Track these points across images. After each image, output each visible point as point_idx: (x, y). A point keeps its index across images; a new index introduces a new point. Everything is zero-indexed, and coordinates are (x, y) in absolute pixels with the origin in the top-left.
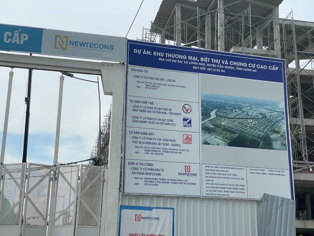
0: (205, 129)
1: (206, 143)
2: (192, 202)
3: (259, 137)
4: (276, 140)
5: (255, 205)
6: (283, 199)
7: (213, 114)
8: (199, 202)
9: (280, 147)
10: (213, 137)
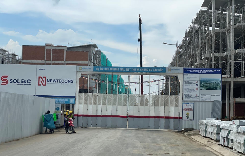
0: (201, 86)
1: (201, 89)
2: (198, 102)
3: (214, 87)
4: (218, 88)
5: (212, 102)
6: (219, 101)
7: (203, 83)
8: (199, 102)
9: (219, 89)
10: (203, 88)
